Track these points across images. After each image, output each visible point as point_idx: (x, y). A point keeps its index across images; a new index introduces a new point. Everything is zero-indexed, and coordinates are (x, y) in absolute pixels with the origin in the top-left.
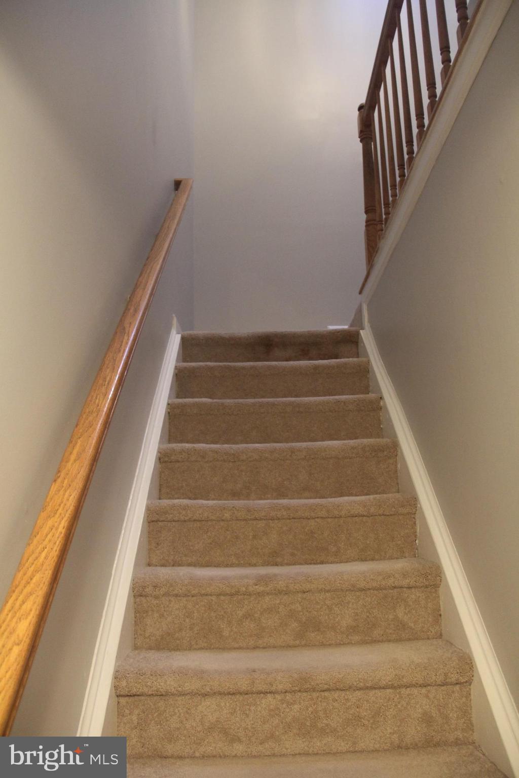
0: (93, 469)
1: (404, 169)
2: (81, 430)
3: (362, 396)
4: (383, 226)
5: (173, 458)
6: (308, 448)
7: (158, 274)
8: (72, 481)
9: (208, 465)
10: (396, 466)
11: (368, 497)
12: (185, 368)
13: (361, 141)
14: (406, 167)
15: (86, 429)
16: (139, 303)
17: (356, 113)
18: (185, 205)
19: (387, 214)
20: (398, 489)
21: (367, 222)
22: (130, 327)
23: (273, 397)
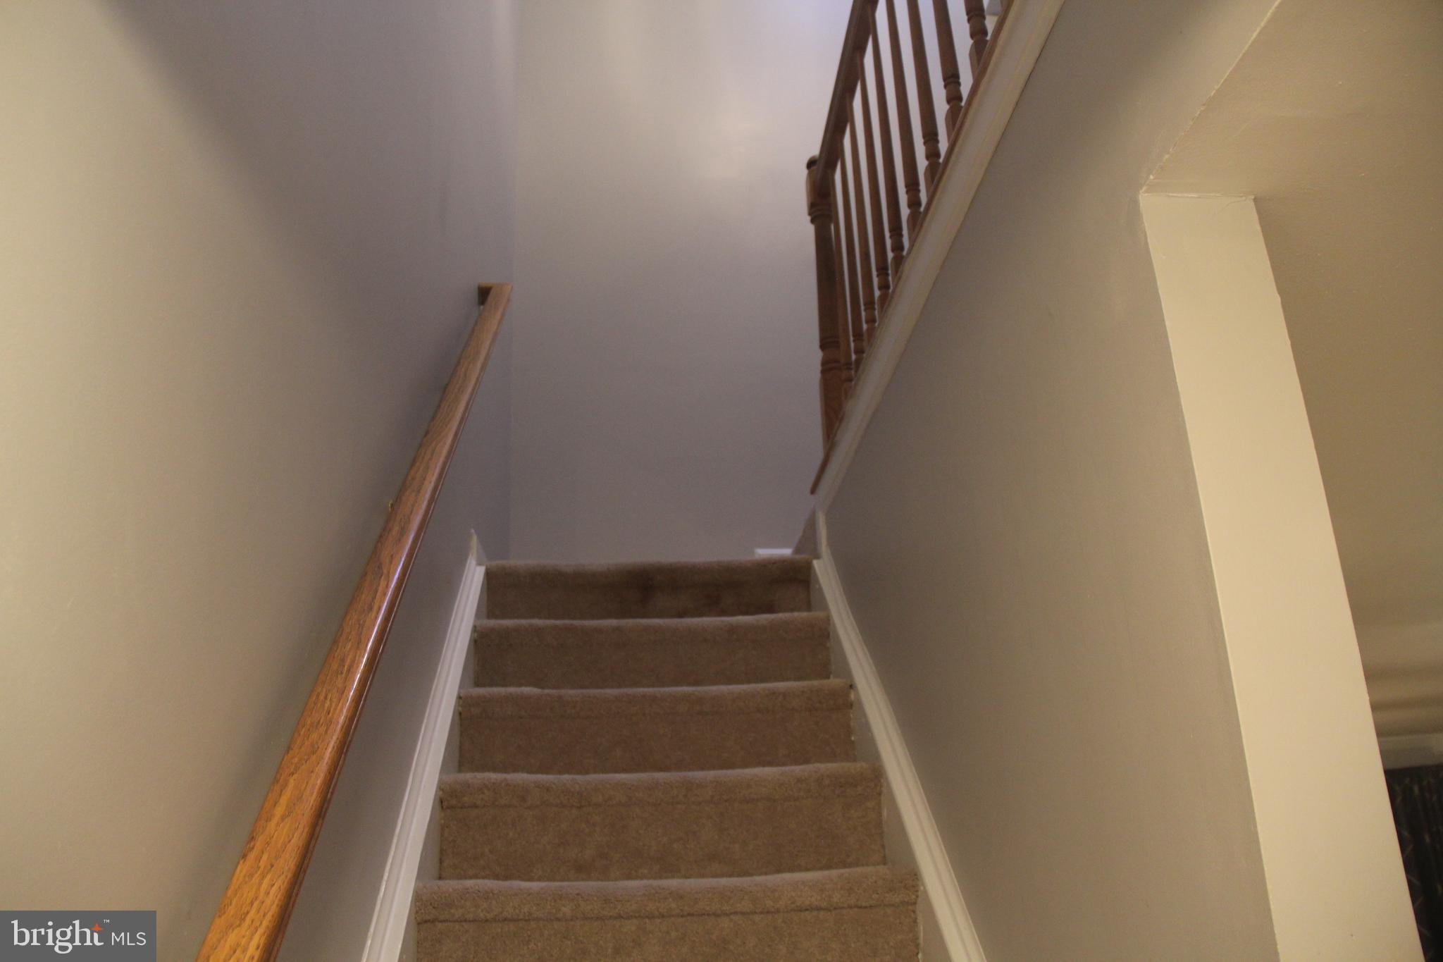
0: (317, 832)
1: (887, 275)
2: (296, 759)
3: (816, 683)
4: (853, 372)
5: (466, 799)
6: (717, 782)
7: (445, 464)
8: (277, 857)
9: (531, 813)
10: (880, 814)
11: (826, 873)
12: (492, 630)
13: (812, 221)
14: (890, 272)
15: (306, 757)
16: (409, 518)
17: (805, 172)
18: (496, 334)
19: (859, 351)
20: (885, 857)
21: (824, 363)
22: (391, 562)
23: (653, 686)
